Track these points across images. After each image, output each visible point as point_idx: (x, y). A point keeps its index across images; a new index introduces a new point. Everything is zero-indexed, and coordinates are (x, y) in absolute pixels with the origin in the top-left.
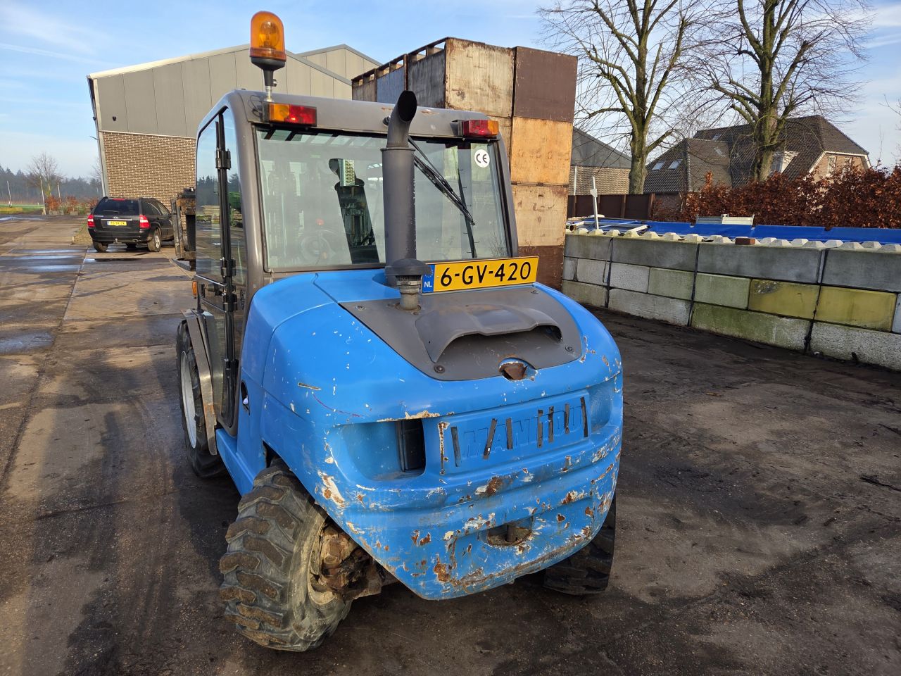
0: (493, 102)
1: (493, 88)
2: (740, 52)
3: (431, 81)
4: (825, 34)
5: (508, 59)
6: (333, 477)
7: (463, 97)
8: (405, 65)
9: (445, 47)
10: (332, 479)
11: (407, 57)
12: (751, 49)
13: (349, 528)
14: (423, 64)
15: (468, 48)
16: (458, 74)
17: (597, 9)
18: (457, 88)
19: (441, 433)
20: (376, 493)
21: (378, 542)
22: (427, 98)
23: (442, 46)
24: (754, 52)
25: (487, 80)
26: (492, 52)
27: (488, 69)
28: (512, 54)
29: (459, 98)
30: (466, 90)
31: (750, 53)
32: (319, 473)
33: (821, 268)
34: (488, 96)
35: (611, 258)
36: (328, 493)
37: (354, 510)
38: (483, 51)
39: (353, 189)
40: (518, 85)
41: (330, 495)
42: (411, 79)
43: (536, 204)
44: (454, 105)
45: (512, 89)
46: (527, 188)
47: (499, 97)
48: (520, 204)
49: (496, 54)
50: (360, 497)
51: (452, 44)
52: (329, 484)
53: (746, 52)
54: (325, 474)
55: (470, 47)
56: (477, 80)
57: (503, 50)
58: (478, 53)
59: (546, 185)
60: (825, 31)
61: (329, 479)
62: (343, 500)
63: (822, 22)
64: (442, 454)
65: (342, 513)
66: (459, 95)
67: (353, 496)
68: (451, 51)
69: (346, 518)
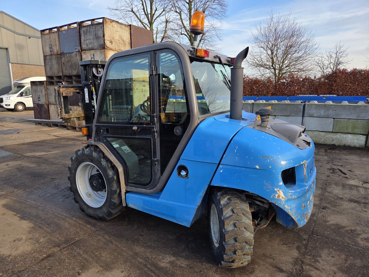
0: (124, 46)
1: (123, 41)
2: (182, 34)
3: (95, 35)
4: (209, 30)
5: (128, 29)
6: (282, 190)
7: (112, 44)
8: (78, 27)
9: (103, 21)
10: (281, 191)
11: (79, 23)
12: (186, 33)
13: (286, 207)
14: (90, 27)
15: (112, 23)
16: (109, 34)
17: (132, 11)
18: (109, 39)
19: (305, 168)
20: (294, 192)
21: (294, 210)
22: (94, 42)
23: (101, 21)
24: (187, 34)
25: (121, 37)
26: (122, 26)
27: (121, 32)
28: (129, 27)
29: (110, 44)
30: (113, 41)
31: (185, 35)
32: (276, 189)
33: (252, 109)
34: (121, 44)
35: (175, 110)
36: (279, 196)
37: (288, 200)
38: (118, 25)
39: (45, 82)
40: (132, 40)
41: (280, 197)
42: (83, 33)
43: (142, 89)
44: (109, 47)
45: (130, 42)
46: (139, 83)
47: (126, 44)
48: (137, 89)
49: (123, 26)
50: (290, 195)
51: (106, 20)
52: (280, 193)
53: (184, 34)
54: (278, 189)
55: (113, 23)
56: (117, 37)
57: (125, 25)
58: (116, 25)
59: (145, 82)
60: (209, 29)
61: (280, 191)
62: (285, 197)
63: (207, 26)
64: (305, 175)
65: (284, 203)
66: (110, 42)
67: (288, 195)
68: (106, 23)
69: (285, 204)
